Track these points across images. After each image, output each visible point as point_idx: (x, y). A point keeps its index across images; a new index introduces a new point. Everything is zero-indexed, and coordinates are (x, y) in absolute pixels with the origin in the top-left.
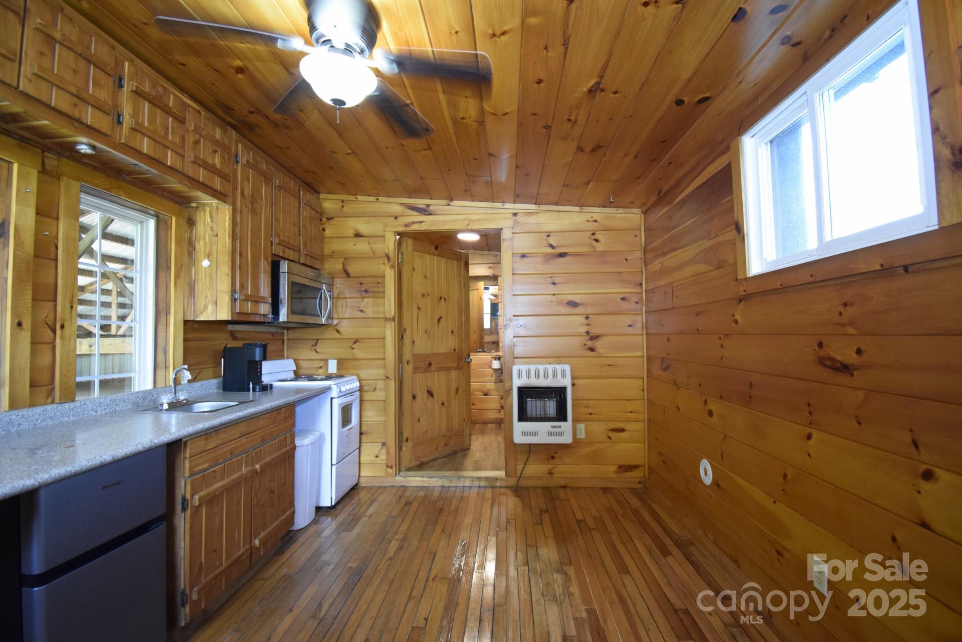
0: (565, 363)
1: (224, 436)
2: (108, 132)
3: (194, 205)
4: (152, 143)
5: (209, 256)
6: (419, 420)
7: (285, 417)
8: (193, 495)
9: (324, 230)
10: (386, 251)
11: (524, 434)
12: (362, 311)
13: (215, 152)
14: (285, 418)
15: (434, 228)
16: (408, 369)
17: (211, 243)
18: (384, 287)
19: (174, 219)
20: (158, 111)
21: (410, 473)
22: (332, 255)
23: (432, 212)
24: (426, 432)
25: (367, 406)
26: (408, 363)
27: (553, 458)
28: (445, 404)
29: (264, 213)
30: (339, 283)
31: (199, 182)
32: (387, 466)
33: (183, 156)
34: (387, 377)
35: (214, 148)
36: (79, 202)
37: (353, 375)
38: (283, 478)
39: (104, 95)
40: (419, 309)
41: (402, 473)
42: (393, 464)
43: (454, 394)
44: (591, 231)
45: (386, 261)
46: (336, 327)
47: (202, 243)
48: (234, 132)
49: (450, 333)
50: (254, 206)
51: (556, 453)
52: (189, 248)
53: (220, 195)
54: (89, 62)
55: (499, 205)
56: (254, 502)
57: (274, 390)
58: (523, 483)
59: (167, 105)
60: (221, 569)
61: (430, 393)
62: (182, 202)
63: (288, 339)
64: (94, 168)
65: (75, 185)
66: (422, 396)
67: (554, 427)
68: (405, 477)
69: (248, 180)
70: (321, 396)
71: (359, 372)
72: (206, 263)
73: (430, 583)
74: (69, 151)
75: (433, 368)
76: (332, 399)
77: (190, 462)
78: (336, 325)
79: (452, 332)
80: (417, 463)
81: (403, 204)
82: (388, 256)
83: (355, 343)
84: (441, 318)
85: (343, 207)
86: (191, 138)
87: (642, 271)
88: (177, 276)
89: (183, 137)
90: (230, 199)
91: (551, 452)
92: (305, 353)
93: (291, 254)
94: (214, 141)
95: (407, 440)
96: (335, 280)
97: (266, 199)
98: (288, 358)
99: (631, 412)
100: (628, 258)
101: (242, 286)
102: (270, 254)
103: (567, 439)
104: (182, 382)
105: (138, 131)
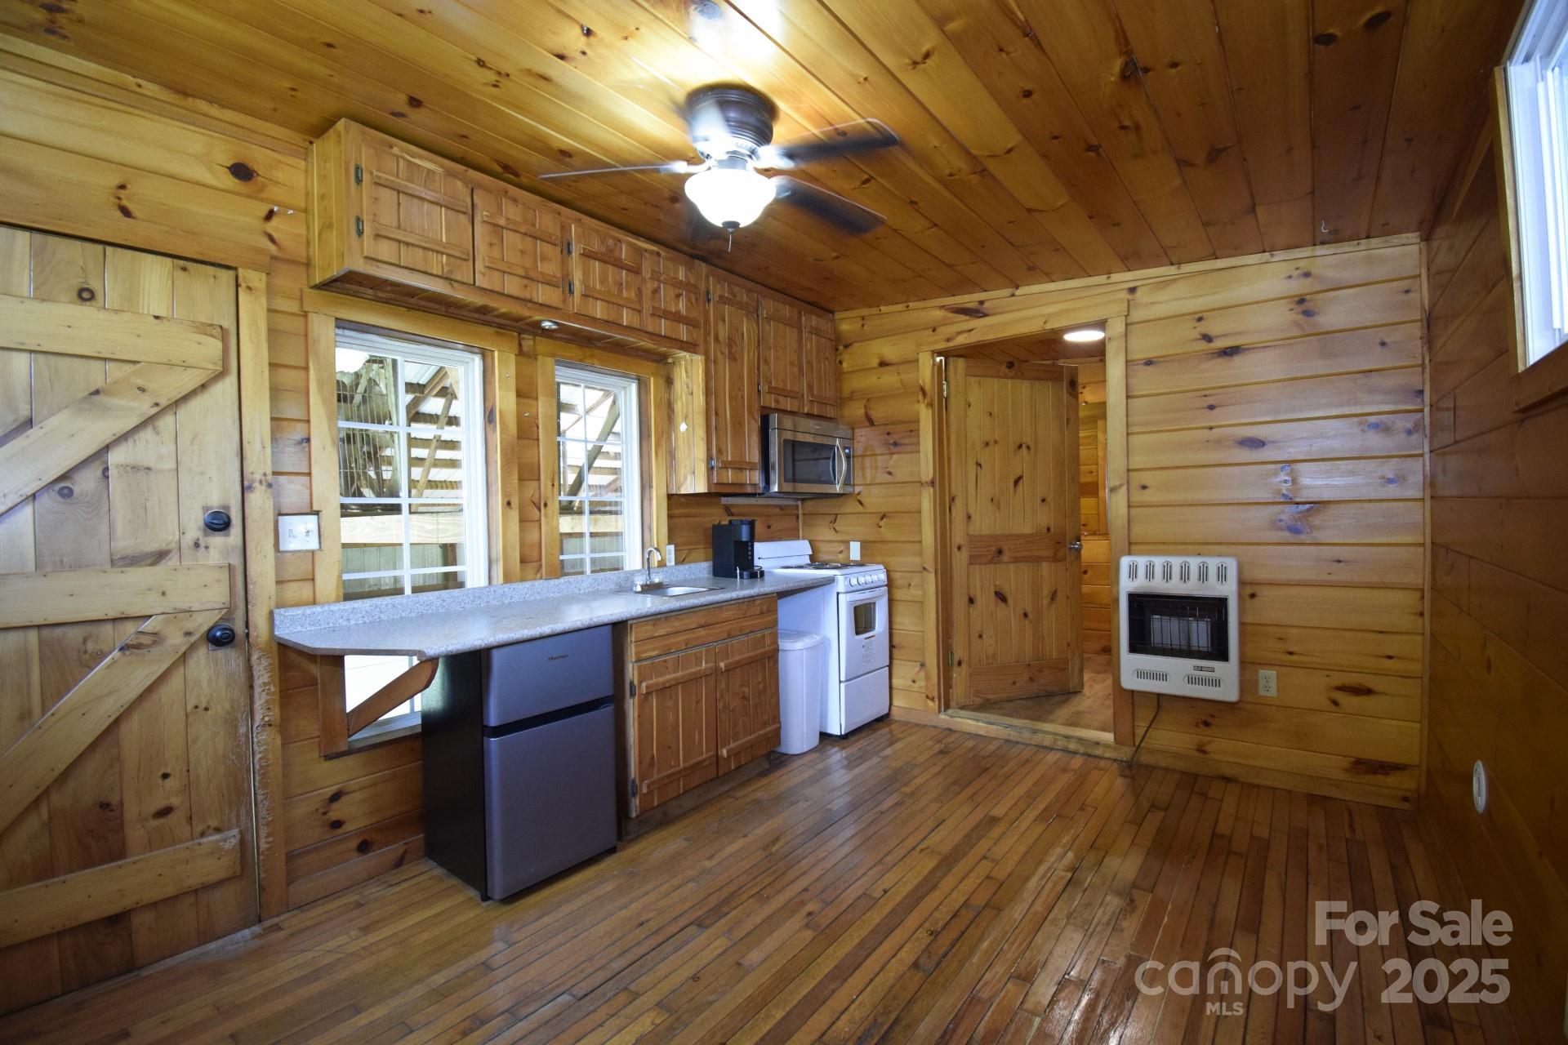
0: (1227, 555)
1: (676, 624)
2: (560, 306)
3: (670, 360)
4: (605, 304)
5: (686, 418)
6: (980, 636)
7: (761, 610)
8: (640, 682)
9: (841, 363)
10: (921, 382)
11: (1141, 674)
12: (890, 473)
13: (678, 296)
14: (762, 613)
15: (991, 336)
16: (960, 560)
17: (687, 401)
18: (918, 436)
19: (652, 379)
20: (610, 267)
21: (963, 713)
22: (852, 397)
23: (986, 312)
24: (994, 656)
25: (899, 608)
26: (959, 548)
27: (1206, 724)
28: (1030, 615)
29: (747, 358)
30: (863, 436)
31: (660, 336)
32: (927, 697)
33: (640, 312)
34: (924, 569)
35: (677, 291)
36: (553, 376)
37: (878, 563)
38: (761, 686)
39: (551, 269)
40: (979, 465)
41: (950, 711)
42: (935, 694)
43: (1046, 601)
44: (1295, 296)
45: (921, 397)
46: (858, 497)
47: (679, 403)
48: (704, 265)
49: (1039, 501)
50: (733, 351)
51: (1213, 716)
52: (668, 410)
53: (690, 347)
54: (535, 238)
55: (1102, 279)
56: (720, 705)
57: (766, 577)
58: (1145, 758)
59: (620, 260)
60: (677, 769)
61: (1001, 597)
62: (661, 359)
63: (804, 514)
64: (568, 341)
65: (550, 361)
66: (985, 600)
67: (1201, 669)
68: (952, 717)
69: (724, 320)
70: (826, 587)
71: (887, 559)
72: (683, 427)
73: (915, 853)
74: (536, 329)
75: (1005, 558)
76: (838, 594)
77: (636, 647)
78: (859, 494)
79: (1043, 500)
80: (978, 701)
81: (943, 306)
82: (923, 390)
83: (882, 519)
84: (1020, 478)
85: (863, 326)
86: (649, 287)
87: (1423, 365)
88: (658, 445)
89: (640, 290)
90: (701, 348)
91: (1206, 714)
92: (824, 533)
93: (788, 404)
94: (677, 284)
95: (960, 663)
96: (856, 430)
97: (749, 338)
98: (803, 539)
99: (1390, 657)
100: (1387, 340)
101: (719, 451)
102: (756, 406)
103: (1229, 692)
104: (668, 564)
105: (589, 296)
